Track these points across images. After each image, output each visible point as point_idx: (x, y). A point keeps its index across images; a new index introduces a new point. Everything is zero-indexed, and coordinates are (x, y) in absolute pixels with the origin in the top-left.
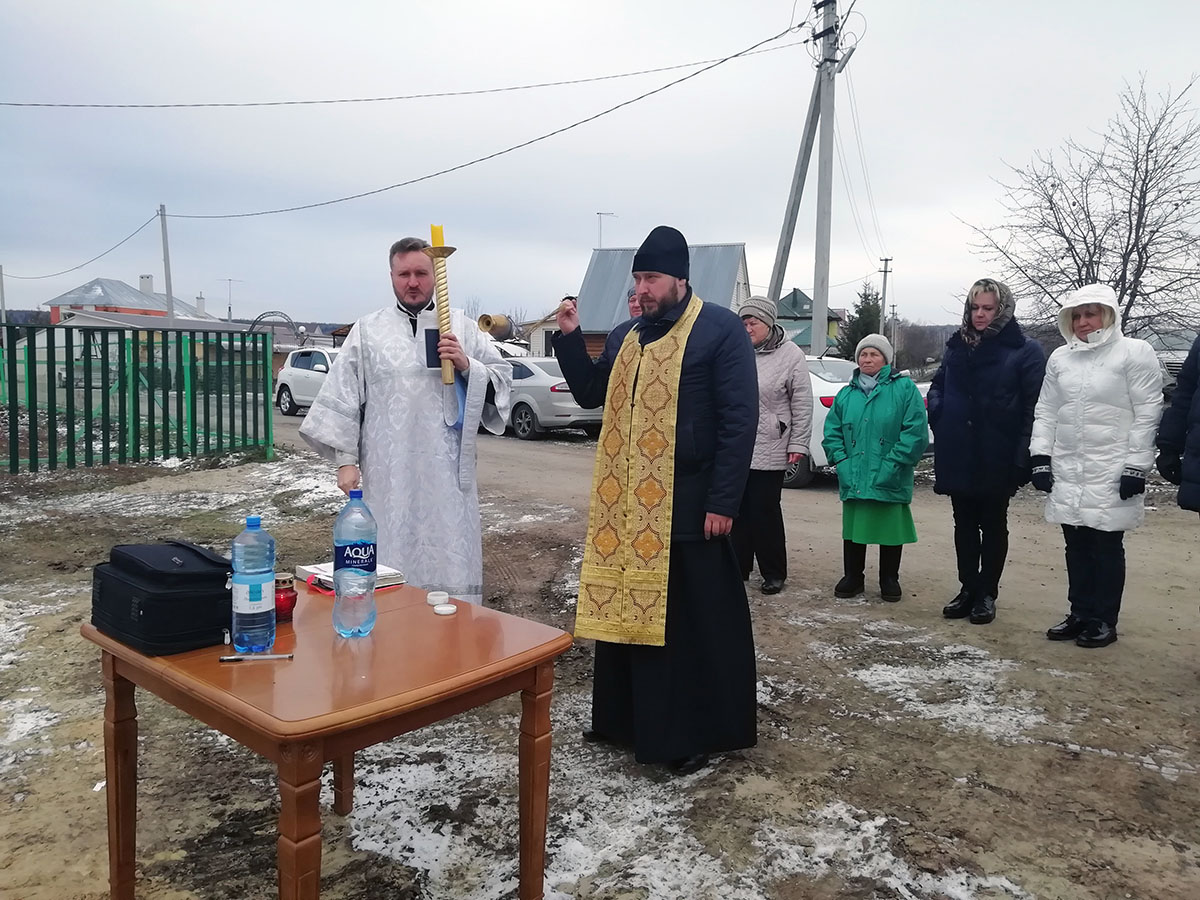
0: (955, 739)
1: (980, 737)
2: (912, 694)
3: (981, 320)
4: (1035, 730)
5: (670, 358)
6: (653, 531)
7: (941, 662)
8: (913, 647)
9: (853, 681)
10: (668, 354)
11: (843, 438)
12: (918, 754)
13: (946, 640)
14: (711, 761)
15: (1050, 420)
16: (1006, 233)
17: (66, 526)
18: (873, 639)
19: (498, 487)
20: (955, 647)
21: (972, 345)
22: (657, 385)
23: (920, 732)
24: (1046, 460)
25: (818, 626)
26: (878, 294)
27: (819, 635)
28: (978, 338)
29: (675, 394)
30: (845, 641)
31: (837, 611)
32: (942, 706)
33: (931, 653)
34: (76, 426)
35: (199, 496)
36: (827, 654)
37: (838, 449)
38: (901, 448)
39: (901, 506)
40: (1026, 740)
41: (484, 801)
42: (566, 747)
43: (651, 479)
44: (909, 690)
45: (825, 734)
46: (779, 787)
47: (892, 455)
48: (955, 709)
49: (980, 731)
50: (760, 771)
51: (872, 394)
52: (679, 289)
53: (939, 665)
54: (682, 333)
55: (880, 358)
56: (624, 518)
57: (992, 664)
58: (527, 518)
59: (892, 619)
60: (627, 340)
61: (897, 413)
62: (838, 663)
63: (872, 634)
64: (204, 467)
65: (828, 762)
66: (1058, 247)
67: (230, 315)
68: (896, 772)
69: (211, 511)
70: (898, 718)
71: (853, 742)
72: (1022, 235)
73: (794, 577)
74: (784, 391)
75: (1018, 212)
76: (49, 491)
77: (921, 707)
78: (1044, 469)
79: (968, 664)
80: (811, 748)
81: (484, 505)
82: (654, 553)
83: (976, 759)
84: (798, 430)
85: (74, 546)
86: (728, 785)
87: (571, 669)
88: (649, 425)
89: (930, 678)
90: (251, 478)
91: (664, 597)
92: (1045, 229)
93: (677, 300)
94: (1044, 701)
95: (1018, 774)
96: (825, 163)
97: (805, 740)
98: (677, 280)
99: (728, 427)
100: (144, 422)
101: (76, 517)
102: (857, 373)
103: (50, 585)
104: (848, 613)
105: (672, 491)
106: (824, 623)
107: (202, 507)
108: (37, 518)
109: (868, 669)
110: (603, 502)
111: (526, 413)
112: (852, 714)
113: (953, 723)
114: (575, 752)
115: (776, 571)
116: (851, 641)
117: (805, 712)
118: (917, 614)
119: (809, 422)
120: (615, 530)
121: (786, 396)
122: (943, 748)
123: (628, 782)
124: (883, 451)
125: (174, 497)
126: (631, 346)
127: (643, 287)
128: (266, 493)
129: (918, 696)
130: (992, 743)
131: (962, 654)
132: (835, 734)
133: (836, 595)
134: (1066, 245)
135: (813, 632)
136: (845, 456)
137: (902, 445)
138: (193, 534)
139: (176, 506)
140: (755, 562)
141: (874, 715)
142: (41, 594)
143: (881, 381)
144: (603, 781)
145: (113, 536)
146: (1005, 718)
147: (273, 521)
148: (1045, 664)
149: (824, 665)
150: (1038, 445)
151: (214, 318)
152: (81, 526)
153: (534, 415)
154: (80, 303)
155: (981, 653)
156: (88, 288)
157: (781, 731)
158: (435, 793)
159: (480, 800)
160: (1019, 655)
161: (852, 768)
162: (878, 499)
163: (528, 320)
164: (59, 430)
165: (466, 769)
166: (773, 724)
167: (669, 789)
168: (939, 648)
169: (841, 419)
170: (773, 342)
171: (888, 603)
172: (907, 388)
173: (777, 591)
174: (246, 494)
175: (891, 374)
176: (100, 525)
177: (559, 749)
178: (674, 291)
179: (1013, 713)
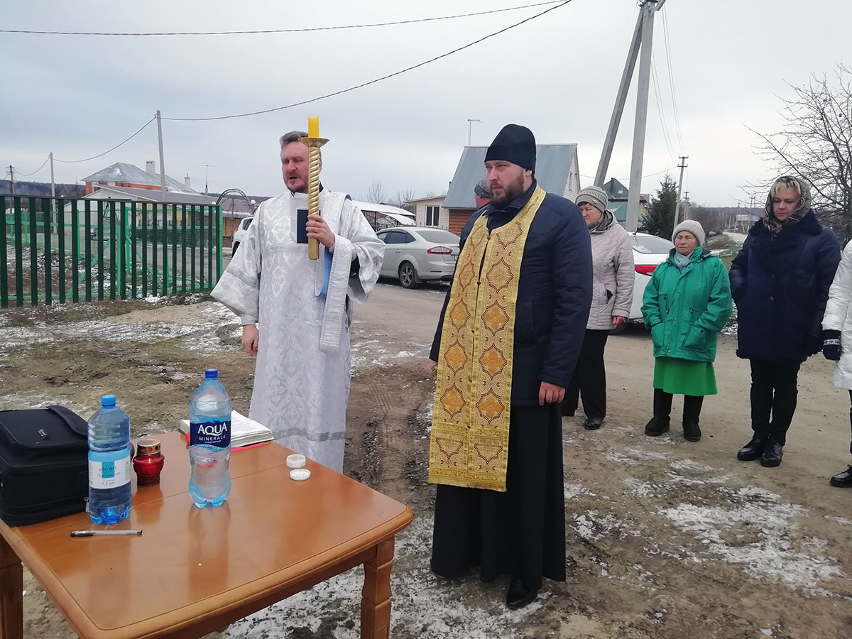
0: (757, 587)
1: (780, 586)
2: (715, 535)
3: (784, 212)
4: (832, 582)
5: (514, 242)
6: (495, 395)
7: (739, 504)
8: (713, 487)
9: (664, 519)
10: (512, 238)
11: (658, 305)
12: (724, 599)
13: (742, 482)
14: (539, 596)
15: (842, 300)
16: (784, 138)
17: (65, 347)
18: (678, 478)
19: (384, 327)
20: (750, 489)
21: (774, 232)
22: (501, 266)
23: (724, 577)
24: (836, 334)
25: (632, 462)
26: (675, 183)
27: (633, 472)
28: (779, 226)
29: (517, 275)
30: (655, 479)
31: (648, 448)
32: (743, 549)
33: (730, 495)
34: (92, 269)
35: (164, 326)
36: (640, 492)
37: (654, 314)
38: (708, 317)
39: (705, 364)
40: (824, 593)
41: (341, 623)
42: (416, 572)
43: (493, 350)
44: (713, 532)
45: (639, 572)
46: (600, 629)
47: (700, 322)
48: (753, 554)
49: (780, 579)
50: (583, 610)
51: (685, 271)
52: (525, 179)
53: (737, 507)
54: (525, 220)
55: (694, 240)
56: (469, 382)
57: (785, 508)
58: (403, 354)
59: (693, 459)
60: (477, 224)
61: (706, 287)
62: (649, 501)
63: (678, 473)
64: (175, 303)
65: (643, 604)
66: (825, 149)
67: (207, 190)
68: (705, 617)
69: (171, 339)
70: (704, 560)
71: (665, 582)
72: (795, 139)
73: (611, 415)
74: (612, 264)
75: (794, 122)
76: (62, 318)
77: (724, 550)
78: (834, 342)
79: (762, 507)
80: (628, 588)
81: (371, 342)
82: (496, 414)
83: (777, 609)
84: (621, 297)
85: (67, 364)
86: (553, 624)
87: (426, 493)
88: (493, 301)
89: (730, 519)
90: (205, 313)
91: (505, 451)
92: (815, 135)
93: (522, 188)
94: (836, 551)
95: (820, 629)
96: (644, 82)
97: (623, 578)
98: (524, 170)
99: (564, 305)
100: (140, 268)
101: (74, 341)
102: (673, 252)
103: (40, 396)
104: (658, 451)
105: (512, 360)
106: (637, 459)
107: (165, 335)
108: (46, 340)
109: (676, 508)
110: (449, 366)
111: (409, 269)
112: (663, 553)
113: (754, 569)
114: (423, 577)
115: (596, 411)
116: (660, 479)
117: (622, 549)
118: (714, 455)
119: (631, 291)
120: (461, 392)
121: (613, 269)
122: (747, 594)
123: (466, 613)
124: (692, 318)
125: (147, 326)
126: (480, 230)
127: (494, 174)
128: (213, 326)
129: (721, 538)
130: (792, 593)
131: (757, 497)
132: (649, 573)
133: (646, 433)
134: (832, 148)
135: (628, 468)
136: (659, 321)
137: (710, 314)
138: (155, 357)
139: (146, 335)
140: (580, 399)
141: (684, 556)
142: (31, 405)
143: (694, 260)
144: (445, 610)
145: (96, 356)
146: (801, 567)
147: (214, 349)
148: (832, 511)
149: (638, 502)
150: (830, 321)
151: (196, 192)
152: (75, 348)
153: (414, 271)
154: (105, 180)
155: (774, 496)
156: (111, 169)
157: (602, 568)
158: (301, 613)
159: (338, 622)
160: (807, 500)
161: (665, 611)
162: (686, 358)
163: (416, 198)
164: (80, 271)
165: (330, 589)
166: (594, 559)
167: (502, 622)
168: (736, 490)
169: (658, 290)
170: (604, 224)
171: (690, 443)
172: (716, 266)
173: (597, 427)
174: (198, 326)
175: (702, 254)
176: (89, 347)
177: (409, 574)
178: (521, 180)
179: (809, 562)
